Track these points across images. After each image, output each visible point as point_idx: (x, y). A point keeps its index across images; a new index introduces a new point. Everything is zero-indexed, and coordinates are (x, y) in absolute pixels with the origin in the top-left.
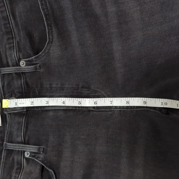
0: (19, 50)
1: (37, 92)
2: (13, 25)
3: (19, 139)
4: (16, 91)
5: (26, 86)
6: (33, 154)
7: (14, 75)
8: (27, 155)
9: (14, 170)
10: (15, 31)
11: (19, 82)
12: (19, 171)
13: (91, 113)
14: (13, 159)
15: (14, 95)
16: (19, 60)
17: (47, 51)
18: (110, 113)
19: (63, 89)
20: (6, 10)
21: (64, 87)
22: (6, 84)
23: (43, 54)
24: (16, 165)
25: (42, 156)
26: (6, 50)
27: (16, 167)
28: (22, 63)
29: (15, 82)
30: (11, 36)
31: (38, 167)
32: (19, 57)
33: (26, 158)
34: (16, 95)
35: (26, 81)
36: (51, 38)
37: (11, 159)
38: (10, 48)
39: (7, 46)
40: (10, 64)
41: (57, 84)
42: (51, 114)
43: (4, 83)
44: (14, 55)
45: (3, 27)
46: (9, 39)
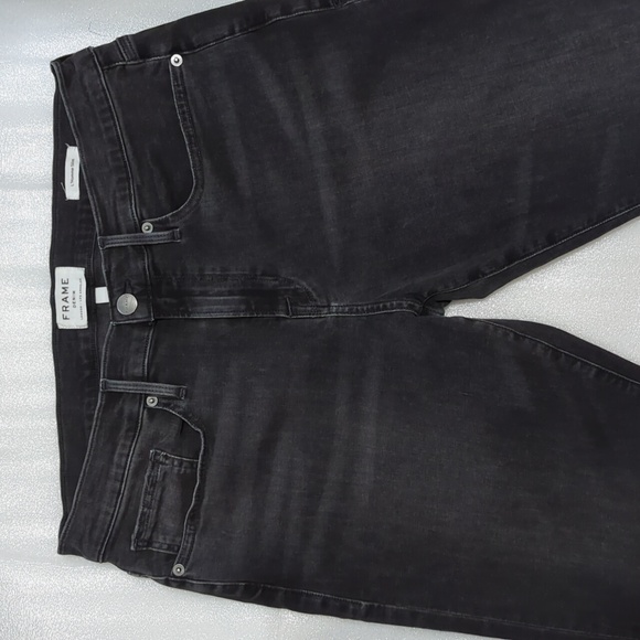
0: (142, 203)
1: (175, 284)
2: (130, 153)
3: (138, 371)
4: (133, 282)
5: (152, 273)
6: (164, 401)
7: (131, 250)
8: (152, 402)
9: (122, 432)
10: (133, 164)
11: (140, 264)
12: (131, 434)
13: (283, 323)
14: (121, 412)
15: (129, 290)
16: (141, 221)
17: (194, 203)
19: (226, 280)
20: (115, 125)
21: (228, 275)
22: (113, 267)
23: (187, 210)
24: (126, 422)
25: (183, 404)
26: (114, 203)
27: (125, 426)
28: (147, 227)
29: (133, 265)
30: (124, 175)
31: (175, 426)
32: (141, 215)
33: (150, 409)
34: (133, 289)
35: (153, 261)
36: (200, 177)
37: (116, 411)
38: (123, 198)
39: (118, 195)
40: (124, 229)
41: (213, 270)
42: (203, 325)
43: (110, 267)
44: (133, 210)
45: (109, 158)
46: (120, 180)
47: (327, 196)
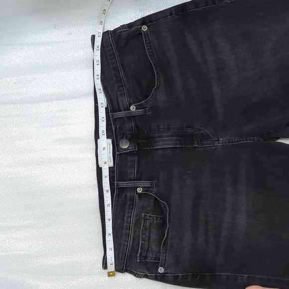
0: (130, 97)
1: (146, 133)
2: (123, 74)
3: (132, 177)
4: (127, 133)
5: (136, 129)
6: (146, 189)
7: (125, 119)
8: (139, 190)
9: (127, 207)
10: (125, 79)
11: (130, 125)
12: (131, 207)
13: (196, 149)
14: (126, 196)
16: (130, 105)
17: (154, 96)
18: (214, 148)
19: (170, 130)
21: (171, 128)
22: (118, 127)
23: (151, 99)
24: (128, 202)
25: (155, 190)
26: (117, 97)
28: (133, 108)
29: (127, 125)
30: (121, 84)
31: (152, 201)
32: (130, 102)
33: (139, 194)
34: (126, 137)
35: (136, 123)
36: (158, 84)
37: (123, 196)
38: (121, 95)
39: (118, 93)
40: (122, 108)
41: (164, 126)
42: (160, 152)
43: (116, 127)
44: (126, 100)
45: (114, 77)
46: (119, 87)
47: (216, 90)
